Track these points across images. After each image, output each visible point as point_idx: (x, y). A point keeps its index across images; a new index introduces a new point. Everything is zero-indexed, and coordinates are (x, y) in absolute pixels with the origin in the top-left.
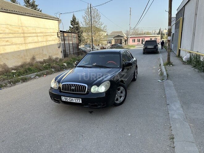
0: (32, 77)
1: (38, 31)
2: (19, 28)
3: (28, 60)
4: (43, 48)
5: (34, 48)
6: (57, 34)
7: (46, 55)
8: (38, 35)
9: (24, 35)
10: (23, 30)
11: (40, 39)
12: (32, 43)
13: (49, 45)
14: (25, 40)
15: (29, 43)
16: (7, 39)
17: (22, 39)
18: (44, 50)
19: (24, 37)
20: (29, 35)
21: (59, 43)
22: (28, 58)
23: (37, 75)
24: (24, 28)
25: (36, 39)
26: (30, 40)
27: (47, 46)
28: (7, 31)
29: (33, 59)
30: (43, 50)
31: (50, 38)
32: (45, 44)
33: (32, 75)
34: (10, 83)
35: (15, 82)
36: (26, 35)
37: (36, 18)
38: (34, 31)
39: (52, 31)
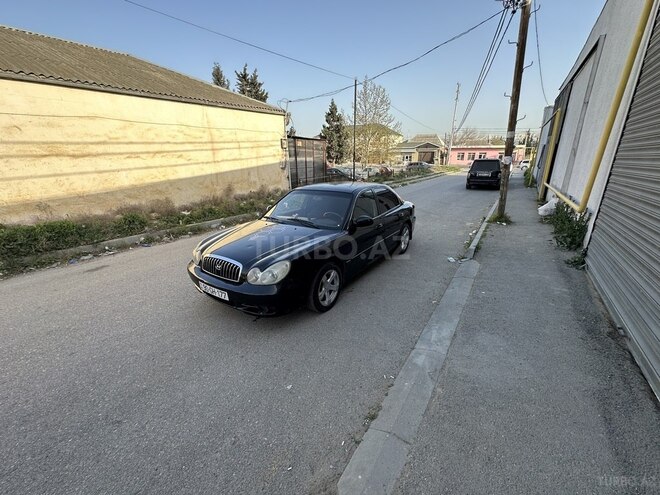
0: (214, 226)
1: (241, 136)
2: (204, 132)
3: (219, 193)
4: (249, 171)
5: (231, 172)
6: (279, 143)
7: (255, 183)
8: (242, 145)
9: (213, 145)
10: (211, 135)
11: (245, 153)
12: (227, 160)
13: (263, 166)
14: (214, 154)
15: (223, 161)
16: (179, 154)
17: (210, 153)
18: (252, 174)
19: (213, 150)
20: (222, 145)
21: (283, 160)
22: (218, 188)
23: (223, 223)
24: (214, 132)
25: (236, 154)
26: (222, 155)
27: (258, 167)
28: (181, 138)
29: (229, 190)
30: (249, 174)
31: (264, 151)
32: (254, 163)
33: (214, 223)
34: (168, 235)
35: (177, 235)
36: (216, 146)
38: (233, 137)
39: (270, 137)
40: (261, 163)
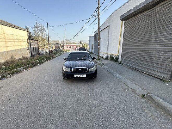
0: (22, 70)
1: (15, 37)
2: (2, 35)
4: (18, 50)
6: (26, 41)
7: (20, 54)
8: (15, 41)
9: (6, 40)
10: (5, 36)
11: (16, 44)
12: (11, 46)
13: (22, 49)
14: (6, 43)
15: (9, 46)
17: (5, 43)
18: (19, 51)
19: (6, 42)
20: (9, 40)
21: (28, 47)
22: (8, 57)
23: (24, 69)
25: (13, 44)
26: (9, 44)
27: (21, 49)
31: (22, 43)
32: (19, 48)
35: (13, 74)
36: (7, 40)
37: (13, 28)
38: (12, 37)
39: (23, 38)
40: (21, 48)
